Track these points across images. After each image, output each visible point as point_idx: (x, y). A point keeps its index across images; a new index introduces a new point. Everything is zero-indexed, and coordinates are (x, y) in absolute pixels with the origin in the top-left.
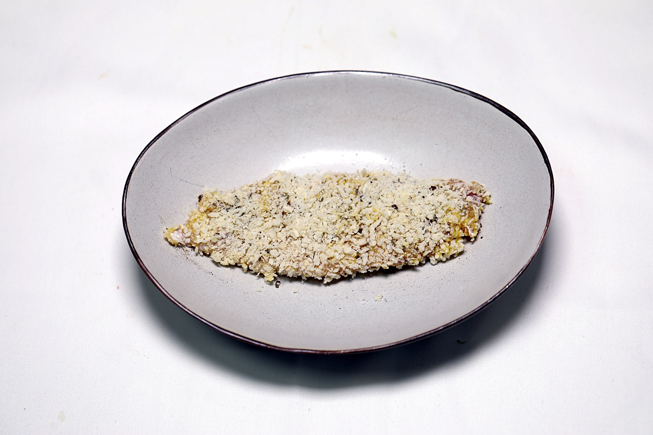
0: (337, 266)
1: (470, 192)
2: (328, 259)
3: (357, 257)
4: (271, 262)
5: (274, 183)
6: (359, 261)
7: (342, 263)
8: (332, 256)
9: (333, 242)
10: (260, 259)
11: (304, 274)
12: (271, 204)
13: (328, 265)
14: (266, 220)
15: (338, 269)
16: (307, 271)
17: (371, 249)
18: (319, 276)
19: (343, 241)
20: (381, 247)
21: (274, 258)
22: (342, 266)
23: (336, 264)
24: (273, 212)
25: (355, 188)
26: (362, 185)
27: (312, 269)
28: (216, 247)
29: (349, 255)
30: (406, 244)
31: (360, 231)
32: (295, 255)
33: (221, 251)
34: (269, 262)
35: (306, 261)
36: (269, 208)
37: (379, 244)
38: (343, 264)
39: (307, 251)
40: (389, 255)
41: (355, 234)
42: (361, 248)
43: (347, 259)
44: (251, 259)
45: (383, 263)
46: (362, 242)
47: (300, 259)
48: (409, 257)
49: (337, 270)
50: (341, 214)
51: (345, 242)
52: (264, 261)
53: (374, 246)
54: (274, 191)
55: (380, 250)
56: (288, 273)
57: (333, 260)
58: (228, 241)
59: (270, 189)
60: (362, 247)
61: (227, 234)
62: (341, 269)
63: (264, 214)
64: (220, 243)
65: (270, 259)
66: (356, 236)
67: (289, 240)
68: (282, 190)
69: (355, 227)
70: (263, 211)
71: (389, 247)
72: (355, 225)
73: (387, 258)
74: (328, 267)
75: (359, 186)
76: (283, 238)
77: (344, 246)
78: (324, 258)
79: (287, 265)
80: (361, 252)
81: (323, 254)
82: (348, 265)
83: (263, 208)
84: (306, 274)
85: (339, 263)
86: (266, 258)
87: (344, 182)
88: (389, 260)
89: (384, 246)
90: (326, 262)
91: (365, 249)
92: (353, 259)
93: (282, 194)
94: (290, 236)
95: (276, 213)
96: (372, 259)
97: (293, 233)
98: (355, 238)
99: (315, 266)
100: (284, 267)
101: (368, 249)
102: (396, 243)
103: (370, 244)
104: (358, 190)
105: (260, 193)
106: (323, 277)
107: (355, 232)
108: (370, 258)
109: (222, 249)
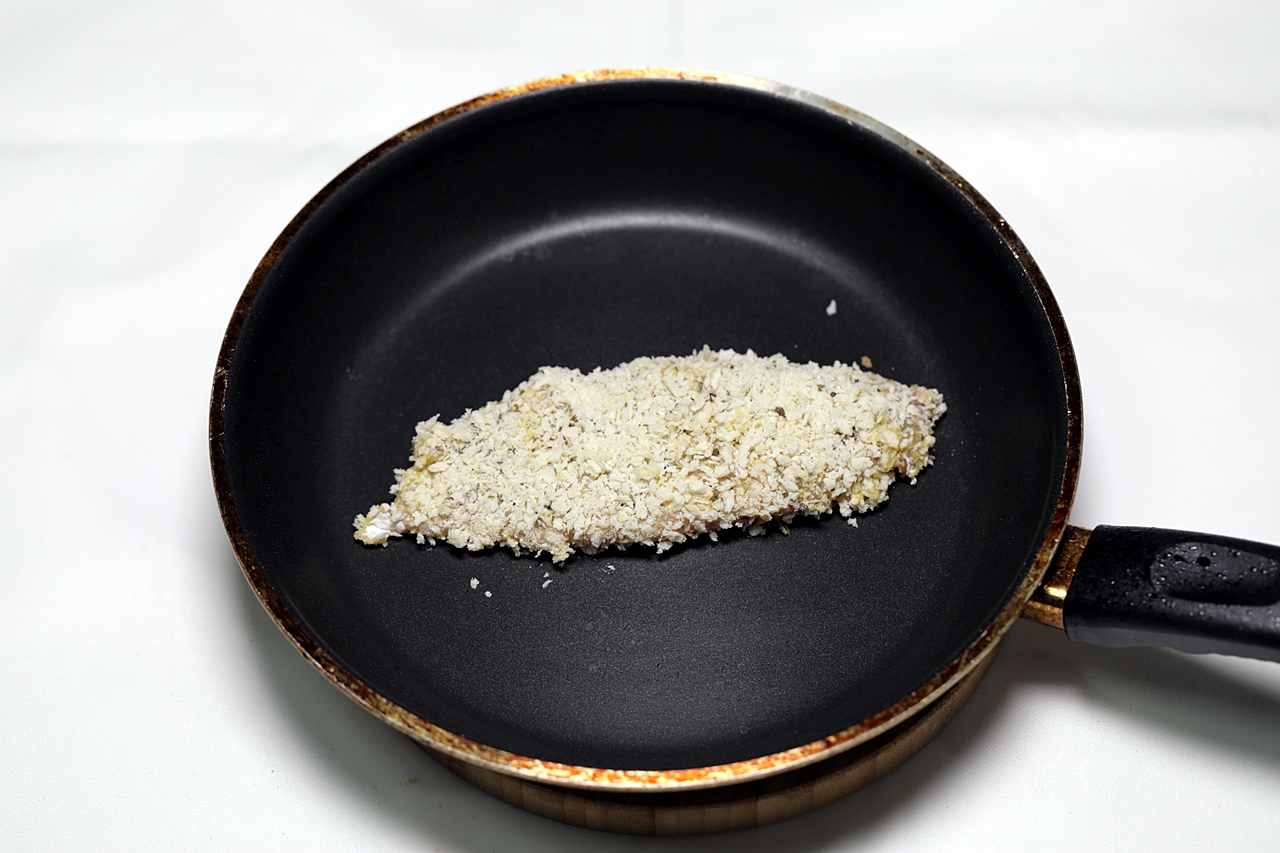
0: (678, 517)
1: (914, 398)
2: (662, 505)
3: (715, 498)
4: (558, 524)
5: (542, 389)
6: (718, 505)
7: (687, 509)
8: (668, 499)
9: (668, 475)
10: (536, 524)
11: (621, 537)
12: (540, 424)
13: (662, 517)
14: (535, 453)
15: (680, 522)
16: (626, 530)
17: (740, 483)
18: (648, 539)
19: (685, 471)
20: (758, 479)
21: (562, 517)
22: (688, 515)
23: (677, 512)
24: (546, 438)
25: (695, 381)
26: (708, 374)
27: (635, 526)
28: (452, 522)
29: (699, 494)
30: (803, 474)
31: (716, 453)
32: (602, 505)
33: (463, 527)
34: (555, 526)
35: (620, 513)
36: (538, 433)
37: (754, 474)
38: (689, 511)
39: (621, 495)
40: (772, 493)
41: (706, 459)
42: (719, 483)
43: (696, 504)
44: (521, 526)
45: (762, 508)
46: (722, 470)
47: (612, 509)
48: (808, 498)
49: (678, 525)
50: (676, 424)
51: (690, 474)
52: (544, 525)
53: (744, 477)
54: (542, 403)
55: (755, 485)
56: (592, 540)
57: (670, 506)
58: (471, 507)
59: (534, 400)
60: (722, 479)
61: (467, 495)
62: (687, 520)
63: (531, 445)
64: (457, 513)
65: (555, 520)
66: (709, 461)
67: (584, 481)
68: (557, 399)
69: (705, 446)
70: (527, 438)
71: (771, 479)
72: (706, 442)
73: (769, 500)
74: (663, 520)
75: (703, 378)
76: (573, 479)
77: (688, 481)
78: (654, 503)
79: (588, 524)
80: (720, 489)
81: (652, 496)
82: (699, 513)
83: (525, 434)
84: (625, 537)
85: (683, 509)
86: (547, 520)
87: (674, 371)
88: (772, 504)
89: (762, 477)
90: (657, 512)
91: (728, 484)
92: (707, 502)
93: (558, 405)
94: (585, 474)
95: (551, 439)
96: (742, 502)
97: (590, 467)
98: (707, 465)
99: (641, 520)
100: (583, 529)
101: (733, 484)
102: (784, 472)
103: (737, 474)
104: (701, 383)
105: (517, 411)
106: (656, 542)
107: (707, 455)
108: (738, 499)
109: (465, 522)
